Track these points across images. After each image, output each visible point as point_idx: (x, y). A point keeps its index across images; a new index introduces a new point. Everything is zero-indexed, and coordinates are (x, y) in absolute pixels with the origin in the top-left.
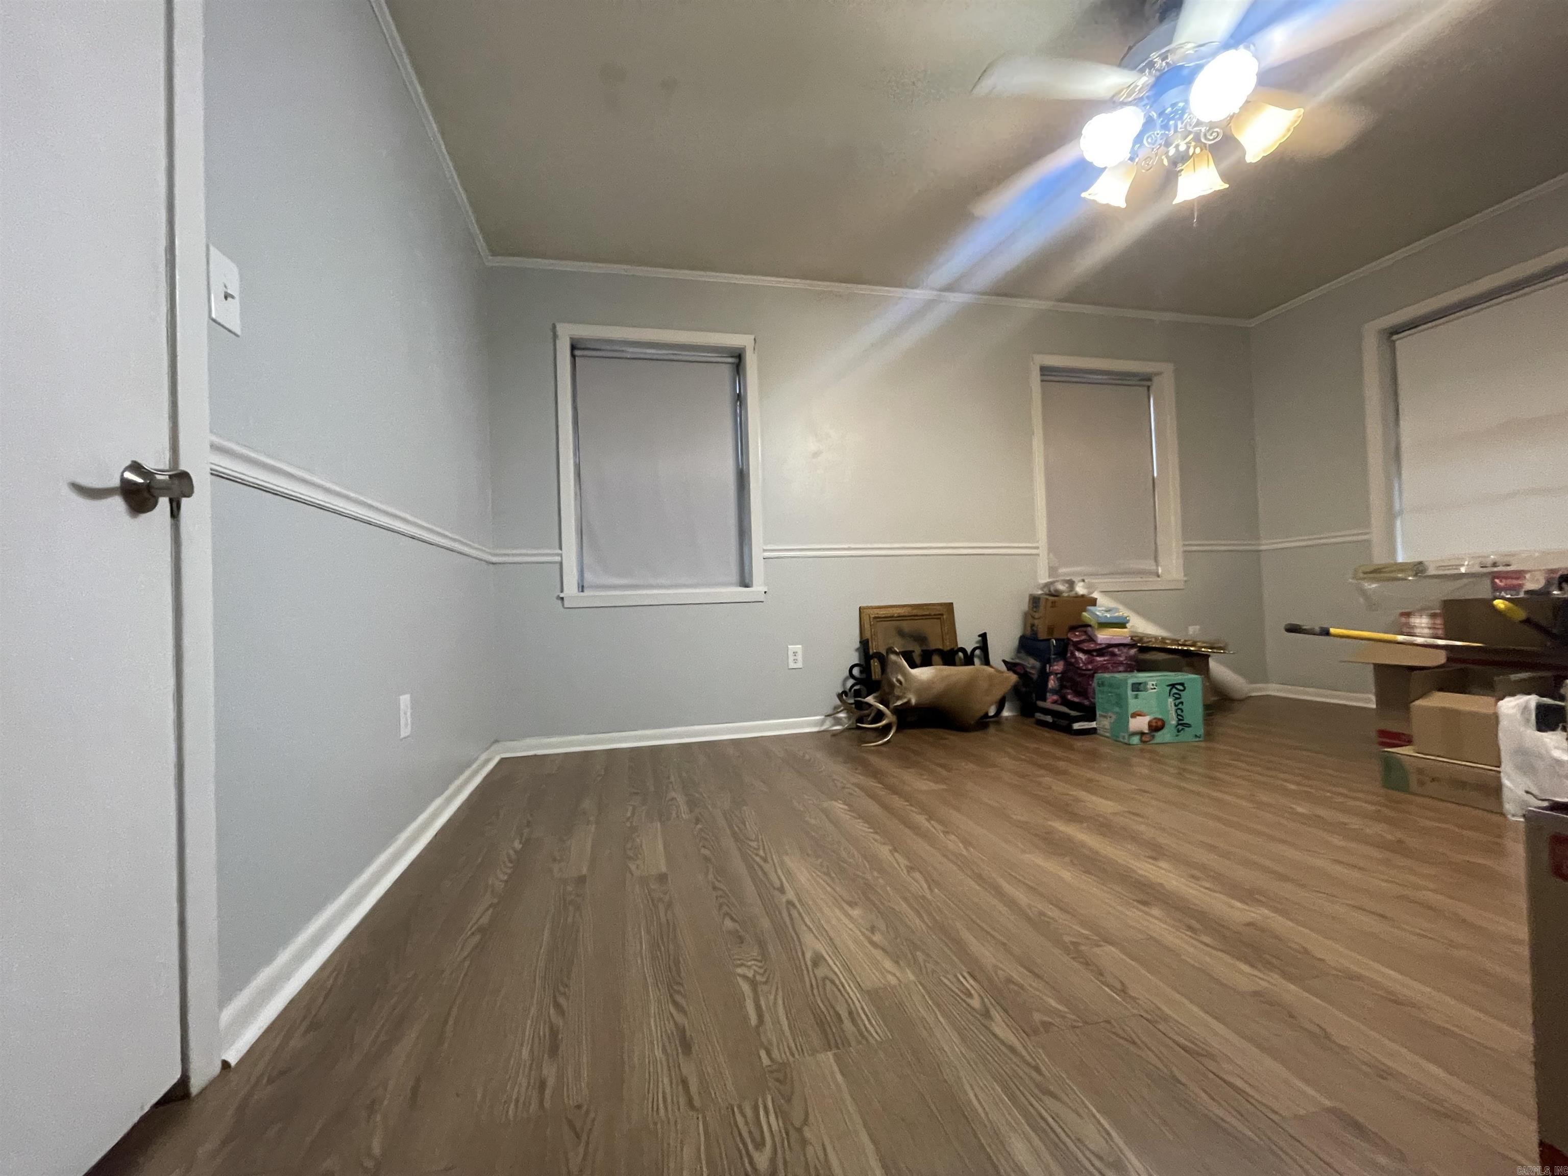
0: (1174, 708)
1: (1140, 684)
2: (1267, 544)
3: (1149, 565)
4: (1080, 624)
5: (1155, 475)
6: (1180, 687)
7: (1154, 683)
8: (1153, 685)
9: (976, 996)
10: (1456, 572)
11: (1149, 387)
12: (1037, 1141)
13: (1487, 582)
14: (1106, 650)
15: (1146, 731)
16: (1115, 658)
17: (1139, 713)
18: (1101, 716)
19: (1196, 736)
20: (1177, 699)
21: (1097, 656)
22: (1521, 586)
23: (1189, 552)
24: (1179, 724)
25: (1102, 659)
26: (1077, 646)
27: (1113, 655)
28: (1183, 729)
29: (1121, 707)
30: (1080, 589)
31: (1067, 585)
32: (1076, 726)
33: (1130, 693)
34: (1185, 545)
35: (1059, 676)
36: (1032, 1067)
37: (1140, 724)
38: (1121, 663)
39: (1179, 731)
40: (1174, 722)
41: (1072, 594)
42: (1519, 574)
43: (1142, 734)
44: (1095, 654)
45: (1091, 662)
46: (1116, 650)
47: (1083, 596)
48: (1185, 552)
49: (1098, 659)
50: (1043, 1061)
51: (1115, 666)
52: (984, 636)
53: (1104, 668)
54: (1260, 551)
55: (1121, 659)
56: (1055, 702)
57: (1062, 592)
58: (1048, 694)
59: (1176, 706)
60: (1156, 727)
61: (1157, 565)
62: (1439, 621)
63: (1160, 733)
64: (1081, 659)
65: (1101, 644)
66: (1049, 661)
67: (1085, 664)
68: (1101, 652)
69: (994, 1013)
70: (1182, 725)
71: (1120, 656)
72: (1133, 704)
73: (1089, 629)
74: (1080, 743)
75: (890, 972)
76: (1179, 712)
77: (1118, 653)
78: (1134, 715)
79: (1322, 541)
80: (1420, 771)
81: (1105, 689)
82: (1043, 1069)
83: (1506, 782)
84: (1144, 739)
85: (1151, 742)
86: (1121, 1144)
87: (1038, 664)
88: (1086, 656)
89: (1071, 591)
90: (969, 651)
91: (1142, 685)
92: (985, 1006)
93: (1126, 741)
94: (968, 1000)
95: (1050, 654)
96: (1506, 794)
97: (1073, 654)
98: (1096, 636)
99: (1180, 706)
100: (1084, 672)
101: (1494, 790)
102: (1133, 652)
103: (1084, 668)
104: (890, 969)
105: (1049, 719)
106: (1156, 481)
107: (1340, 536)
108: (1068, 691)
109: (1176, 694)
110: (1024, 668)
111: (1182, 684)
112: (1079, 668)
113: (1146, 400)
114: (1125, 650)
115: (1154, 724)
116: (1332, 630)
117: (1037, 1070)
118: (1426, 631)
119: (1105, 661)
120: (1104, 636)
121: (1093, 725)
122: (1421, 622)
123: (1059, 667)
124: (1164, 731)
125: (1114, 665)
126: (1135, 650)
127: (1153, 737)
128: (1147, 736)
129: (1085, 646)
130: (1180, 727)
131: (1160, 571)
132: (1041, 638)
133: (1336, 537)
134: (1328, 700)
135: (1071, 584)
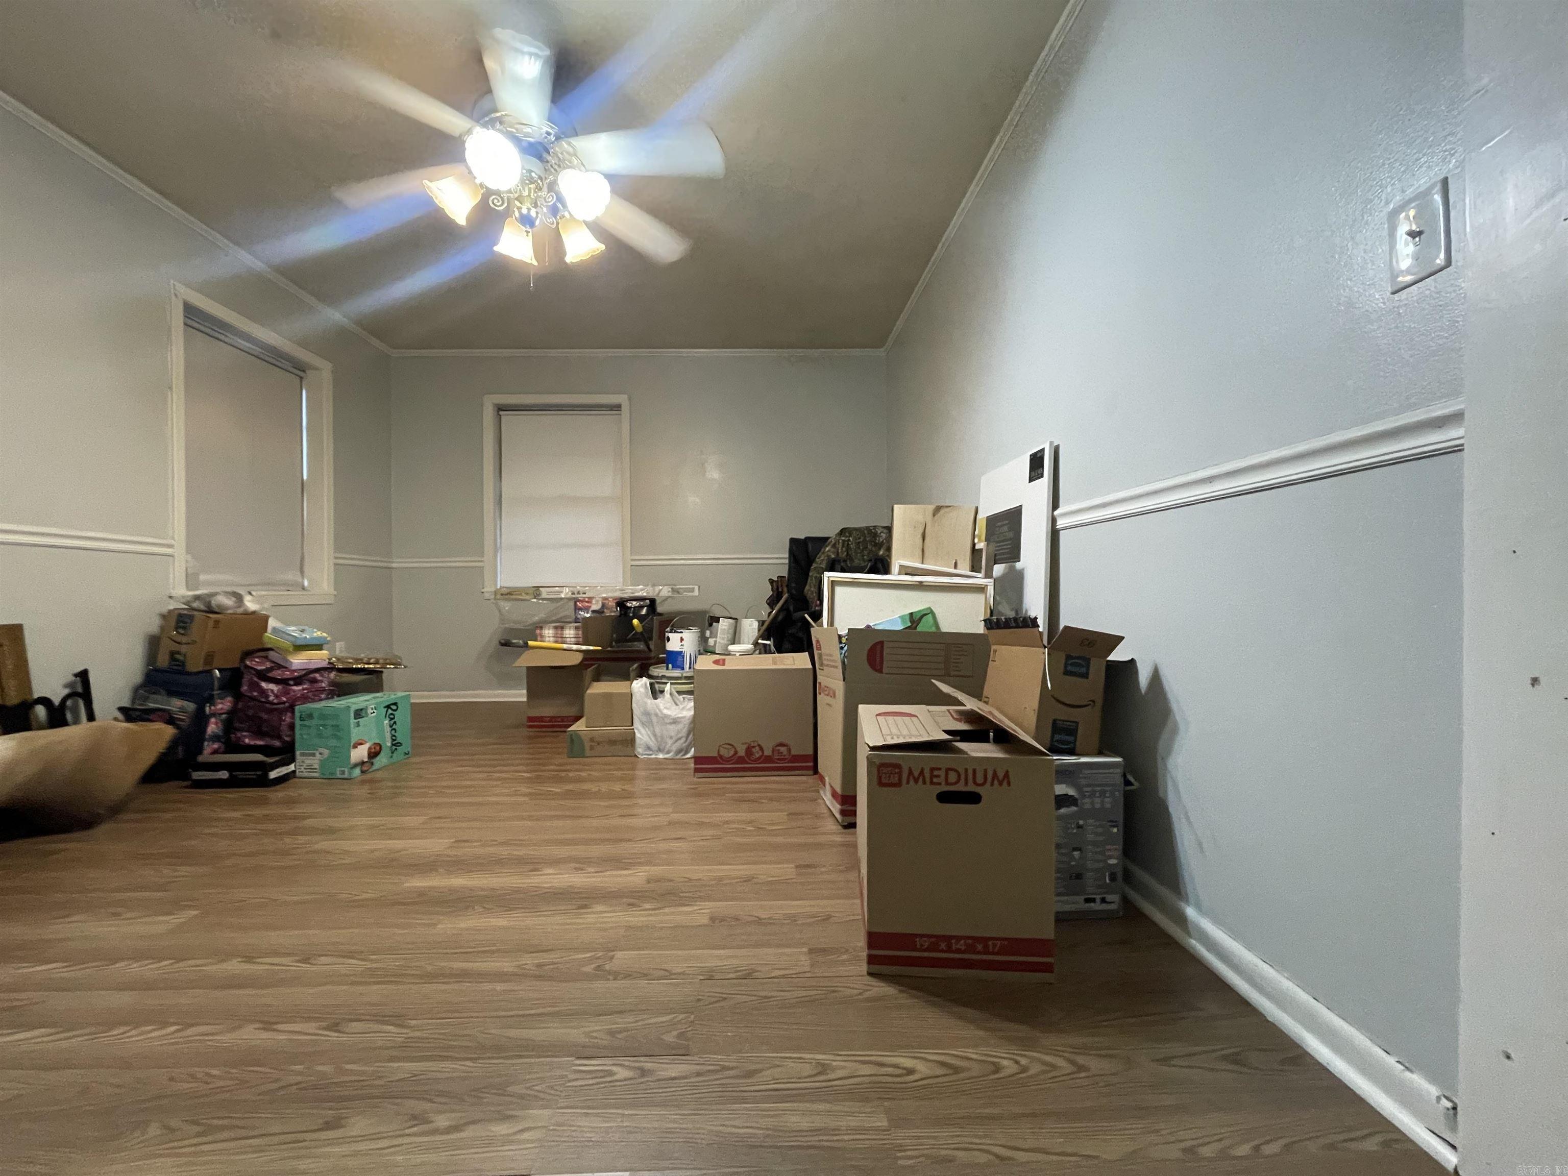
0: (389, 729)
1: (361, 710)
2: (397, 562)
3: (291, 576)
4: (260, 647)
5: (305, 477)
6: (394, 707)
7: (373, 706)
8: (372, 709)
9: (614, 1069)
10: (559, 596)
11: (301, 378)
12: (802, 1106)
13: (572, 604)
14: (307, 676)
15: (366, 760)
16: (316, 685)
17: (360, 741)
18: (302, 755)
19: (406, 754)
20: (391, 719)
21: (296, 685)
22: (590, 607)
23: (338, 564)
24: (393, 745)
25: (300, 688)
26: (264, 676)
27: (314, 681)
28: (396, 749)
29: (339, 738)
30: (250, 604)
31: (234, 599)
32: (273, 775)
33: (353, 721)
34: (336, 558)
35: (224, 716)
36: (721, 1071)
37: (360, 753)
38: (323, 690)
39: (392, 753)
40: (389, 744)
41: (240, 610)
42: (590, 600)
43: (363, 763)
44: (291, 682)
45: (286, 693)
46: (317, 675)
47: (254, 613)
48: (336, 564)
49: (295, 688)
50: (721, 1060)
51: (315, 695)
52: (83, 676)
53: (305, 699)
54: (393, 568)
55: (324, 685)
56: (215, 752)
57: (228, 608)
58: (206, 743)
59: (391, 726)
60: (374, 754)
61: (303, 577)
62: (580, 632)
63: (378, 758)
64: (272, 691)
65: (295, 671)
66: (211, 700)
67: (277, 696)
68: (298, 681)
69: (648, 1066)
70: (396, 744)
71: (322, 681)
72: (356, 734)
73: (271, 653)
74: (277, 794)
75: (515, 1133)
76: (393, 732)
77: (320, 678)
78: (355, 746)
79: (449, 564)
80: (592, 740)
81: (314, 722)
82: (726, 1064)
83: (638, 735)
84: (365, 768)
85: (371, 770)
86: (811, 1056)
87: (191, 706)
88: (280, 687)
89: (240, 607)
90: (57, 701)
91: (364, 711)
92: (635, 1068)
93: (346, 776)
94: (615, 1078)
95: (213, 690)
96: (638, 741)
97: (255, 686)
98: (287, 661)
99: (394, 727)
100: (275, 706)
101: (630, 740)
102: (332, 675)
103: (275, 701)
104: (511, 1131)
105: (224, 775)
106: (305, 484)
107: (459, 561)
108: (245, 734)
109: (392, 714)
110: (169, 714)
111: (395, 704)
112: (272, 703)
113: (298, 391)
114: (326, 674)
115: (373, 750)
116: (531, 643)
117: (724, 1068)
118: (552, 639)
119: (304, 689)
120: (299, 661)
121: (292, 767)
122: (570, 633)
123: (224, 705)
124: (382, 754)
125: (316, 693)
126: (334, 673)
127: (372, 764)
128: (367, 764)
129: (277, 674)
130: (394, 747)
131: (306, 583)
132: (195, 670)
133: (455, 562)
134: (493, 700)
135: (239, 598)
